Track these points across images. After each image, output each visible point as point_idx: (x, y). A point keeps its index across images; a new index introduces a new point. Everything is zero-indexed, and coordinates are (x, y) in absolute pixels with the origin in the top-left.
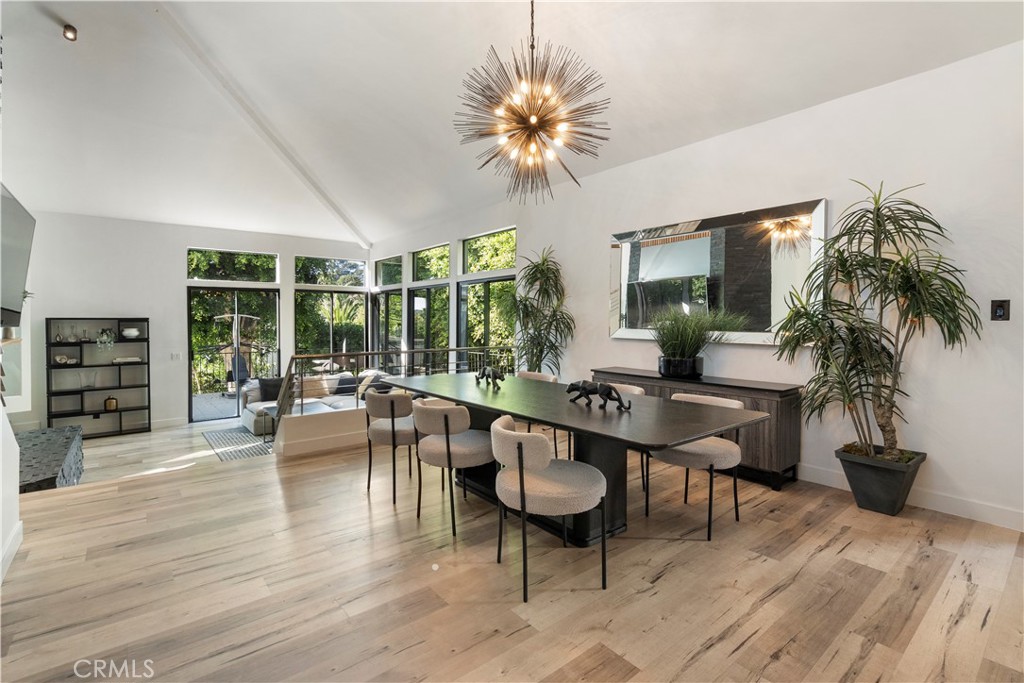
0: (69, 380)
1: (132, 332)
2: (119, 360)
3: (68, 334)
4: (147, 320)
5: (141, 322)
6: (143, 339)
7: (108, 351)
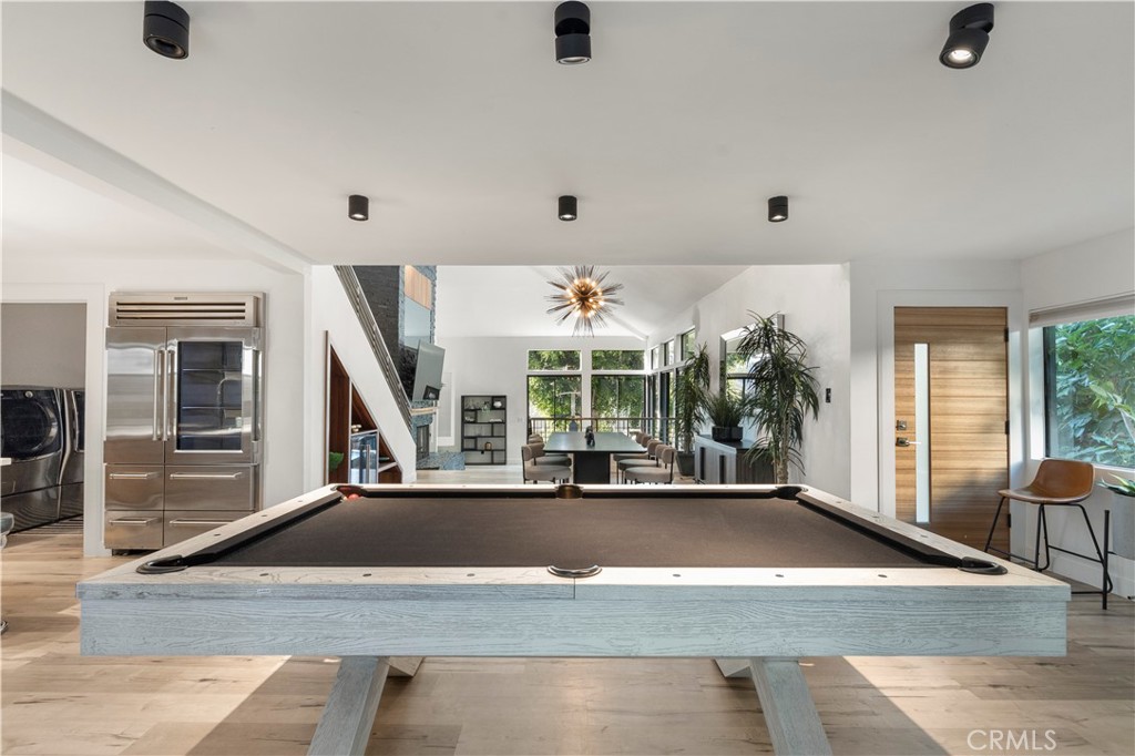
0: (472, 430)
1: (498, 404)
2: (492, 420)
3: (471, 404)
4: (505, 397)
5: (502, 398)
6: (503, 408)
7: (488, 416)
